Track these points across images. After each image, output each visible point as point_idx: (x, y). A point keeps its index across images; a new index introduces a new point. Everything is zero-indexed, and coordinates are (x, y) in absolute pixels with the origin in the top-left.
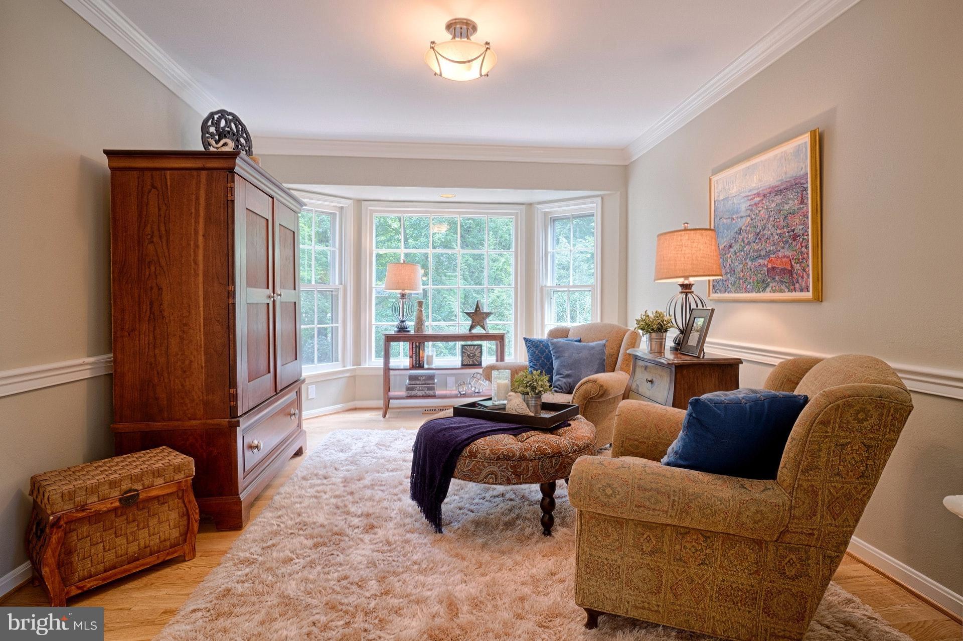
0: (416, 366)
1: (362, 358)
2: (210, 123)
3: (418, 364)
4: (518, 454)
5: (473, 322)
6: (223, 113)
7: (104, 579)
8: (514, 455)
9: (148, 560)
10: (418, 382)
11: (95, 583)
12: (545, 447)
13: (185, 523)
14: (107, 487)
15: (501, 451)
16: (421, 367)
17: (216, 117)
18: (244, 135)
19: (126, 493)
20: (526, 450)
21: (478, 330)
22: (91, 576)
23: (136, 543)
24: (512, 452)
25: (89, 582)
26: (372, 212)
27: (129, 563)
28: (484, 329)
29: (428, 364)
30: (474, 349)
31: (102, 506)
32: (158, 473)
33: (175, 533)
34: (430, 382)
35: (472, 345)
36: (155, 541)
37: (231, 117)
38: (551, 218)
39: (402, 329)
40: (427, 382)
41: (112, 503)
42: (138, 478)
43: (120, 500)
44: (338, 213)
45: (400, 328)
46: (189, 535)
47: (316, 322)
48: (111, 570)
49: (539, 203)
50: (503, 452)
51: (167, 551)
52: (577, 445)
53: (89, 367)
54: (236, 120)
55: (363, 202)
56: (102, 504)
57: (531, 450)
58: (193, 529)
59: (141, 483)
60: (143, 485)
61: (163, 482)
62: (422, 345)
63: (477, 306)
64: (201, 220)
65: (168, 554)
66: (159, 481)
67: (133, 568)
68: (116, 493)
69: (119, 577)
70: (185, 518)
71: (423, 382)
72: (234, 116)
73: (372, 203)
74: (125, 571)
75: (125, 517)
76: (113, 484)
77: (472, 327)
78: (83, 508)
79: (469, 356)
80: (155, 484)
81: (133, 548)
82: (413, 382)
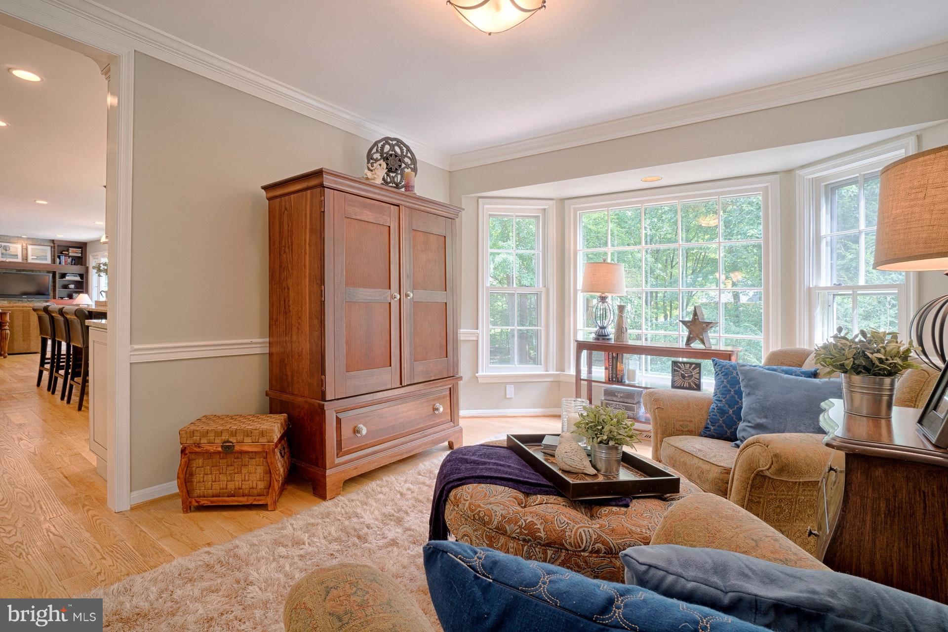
0: (612, 380)
1: (566, 365)
2: (374, 150)
3: (615, 377)
4: (495, 523)
5: (690, 333)
6: (387, 140)
7: (212, 502)
8: (490, 521)
9: (241, 499)
10: (615, 399)
11: (207, 502)
12: (539, 526)
13: (268, 479)
14: (213, 434)
15: (479, 509)
16: (620, 382)
17: (380, 145)
18: (409, 155)
19: (224, 442)
20: (509, 521)
21: (697, 345)
22: (204, 497)
23: (233, 483)
24: (490, 516)
25: (203, 500)
26: (576, 210)
27: (228, 496)
28: (703, 343)
29: (628, 379)
30: (690, 367)
31: (211, 448)
32: (248, 434)
33: (261, 485)
34: (629, 401)
35: (687, 363)
36: (246, 486)
37: (394, 142)
38: (826, 186)
39: (601, 336)
40: (626, 400)
41: (216, 448)
42: (234, 433)
43: (222, 447)
44: (540, 215)
45: (600, 336)
46: (270, 490)
47: (516, 324)
48: (216, 497)
49: (803, 167)
50: (480, 511)
51: (254, 497)
52: (604, 543)
53: (259, 346)
54: (399, 143)
55: (566, 201)
56: (210, 446)
57: (516, 523)
58: (274, 486)
59: (235, 438)
60: (237, 439)
61: (250, 441)
62: (620, 356)
63: (695, 314)
64: (308, 231)
65: (255, 500)
66: (248, 440)
67: (231, 501)
68: (218, 441)
69: (221, 504)
70: (268, 475)
71: (621, 400)
72: (398, 141)
73: (575, 200)
74: (225, 501)
75: (225, 461)
76: (218, 434)
77: (689, 340)
78: (198, 445)
79: (683, 377)
80: (245, 441)
81: (231, 486)
82: (609, 398)
